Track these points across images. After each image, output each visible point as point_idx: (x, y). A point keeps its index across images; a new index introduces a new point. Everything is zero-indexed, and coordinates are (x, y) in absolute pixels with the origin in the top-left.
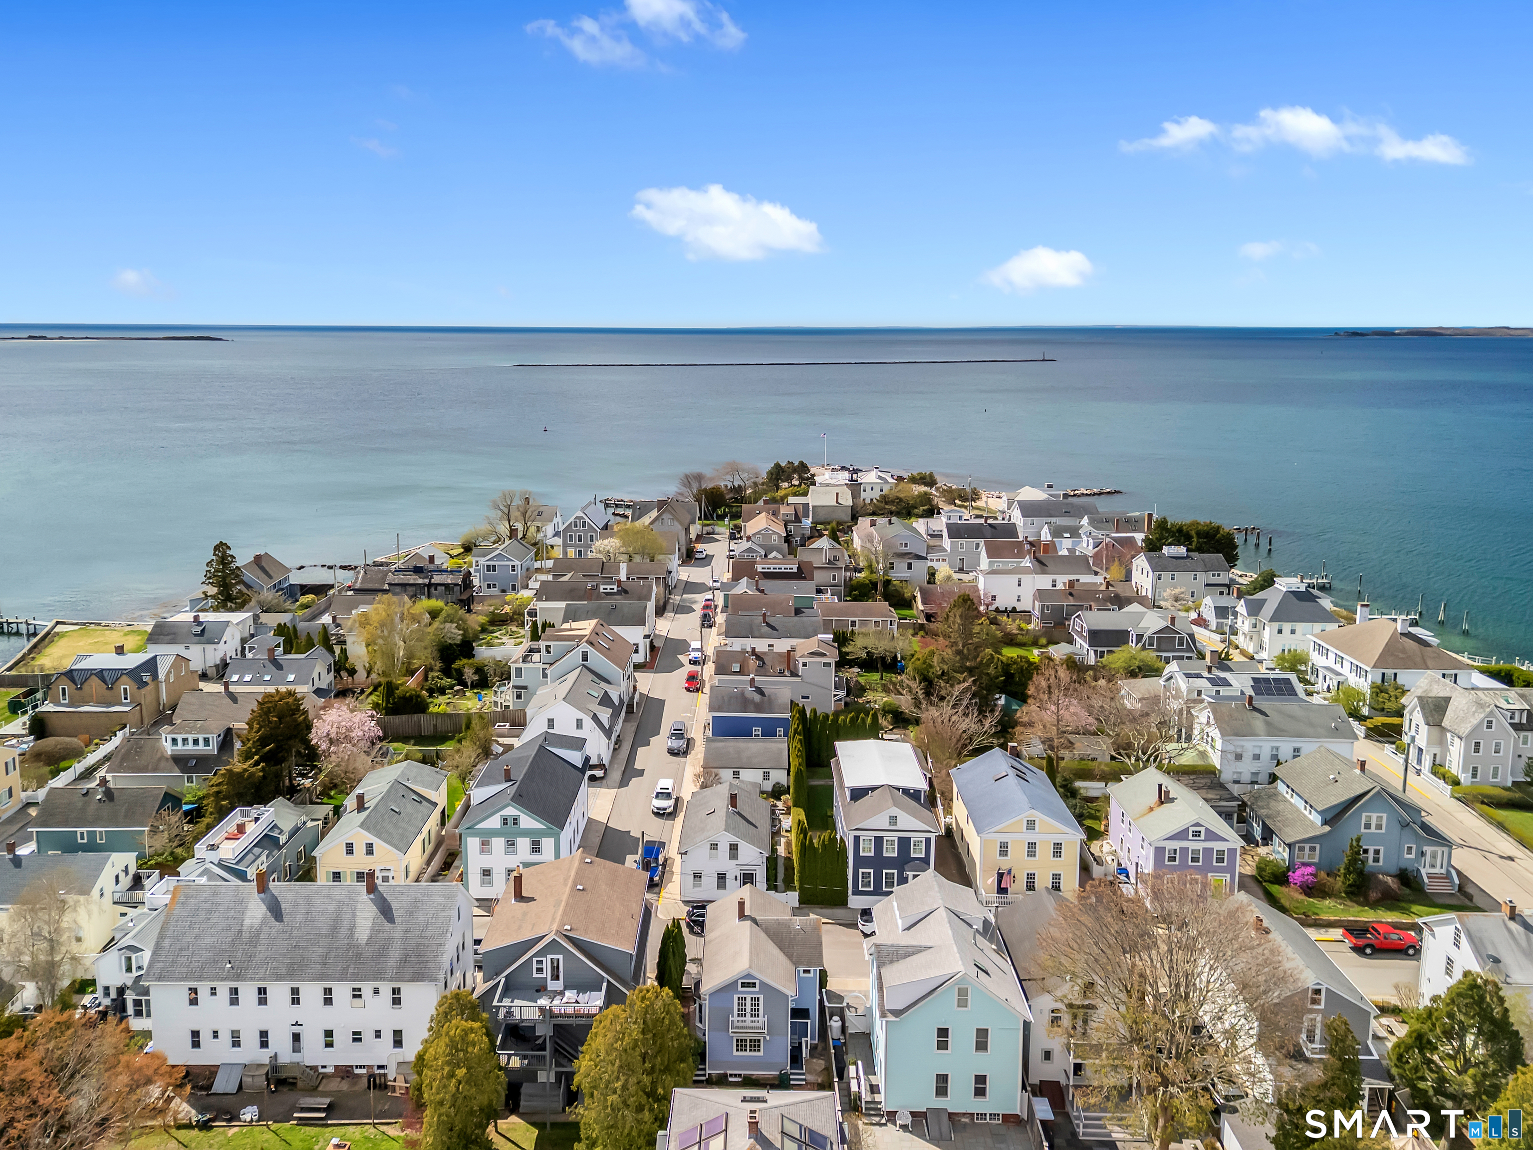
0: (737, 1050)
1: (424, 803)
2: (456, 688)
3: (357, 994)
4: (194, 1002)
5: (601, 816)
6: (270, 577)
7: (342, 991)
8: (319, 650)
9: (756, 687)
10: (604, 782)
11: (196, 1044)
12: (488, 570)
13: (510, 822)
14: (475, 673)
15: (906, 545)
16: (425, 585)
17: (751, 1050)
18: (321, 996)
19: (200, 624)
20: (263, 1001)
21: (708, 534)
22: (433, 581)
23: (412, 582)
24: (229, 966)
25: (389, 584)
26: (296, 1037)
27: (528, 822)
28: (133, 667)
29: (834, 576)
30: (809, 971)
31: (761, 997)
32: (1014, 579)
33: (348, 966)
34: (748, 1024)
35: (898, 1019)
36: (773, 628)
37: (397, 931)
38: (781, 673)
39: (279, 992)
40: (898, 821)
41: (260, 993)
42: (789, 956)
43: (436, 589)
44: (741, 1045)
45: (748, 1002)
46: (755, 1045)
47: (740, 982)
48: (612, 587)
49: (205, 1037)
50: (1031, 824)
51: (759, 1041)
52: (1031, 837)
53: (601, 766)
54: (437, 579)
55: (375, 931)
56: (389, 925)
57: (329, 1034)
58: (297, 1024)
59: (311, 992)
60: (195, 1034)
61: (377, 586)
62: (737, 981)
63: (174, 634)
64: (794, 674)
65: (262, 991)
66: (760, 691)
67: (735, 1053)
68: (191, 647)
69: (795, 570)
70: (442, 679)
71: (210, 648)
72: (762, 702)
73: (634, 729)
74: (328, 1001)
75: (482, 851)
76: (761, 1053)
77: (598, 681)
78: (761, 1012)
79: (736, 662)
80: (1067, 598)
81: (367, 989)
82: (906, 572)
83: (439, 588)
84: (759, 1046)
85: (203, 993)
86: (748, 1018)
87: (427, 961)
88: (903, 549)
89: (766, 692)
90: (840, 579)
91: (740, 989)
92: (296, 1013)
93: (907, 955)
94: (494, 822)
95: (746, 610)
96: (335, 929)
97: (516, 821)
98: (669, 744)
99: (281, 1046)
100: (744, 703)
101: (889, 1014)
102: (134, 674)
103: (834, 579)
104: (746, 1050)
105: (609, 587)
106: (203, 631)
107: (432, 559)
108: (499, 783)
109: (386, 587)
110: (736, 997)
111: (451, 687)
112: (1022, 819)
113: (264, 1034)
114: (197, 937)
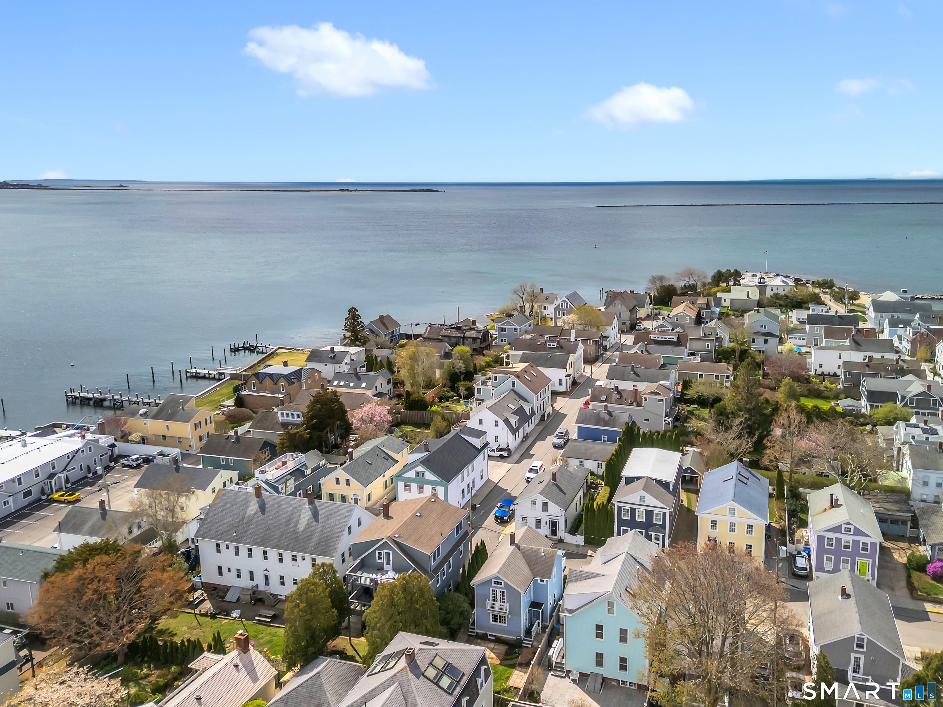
0: (493, 621)
1: (390, 460)
2: (455, 398)
3: (294, 559)
4: (219, 551)
5: (495, 479)
6: (387, 328)
7: (287, 555)
8: (385, 371)
9: (608, 411)
10: (508, 459)
11: (221, 574)
12: (502, 331)
13: (420, 475)
14: (465, 390)
15: (765, 327)
16: (461, 337)
17: (500, 622)
18: (277, 557)
19: (334, 352)
20: (250, 556)
21: (656, 315)
22: (466, 335)
23: (454, 335)
24: (235, 534)
25: (442, 336)
26: (267, 577)
27: (430, 476)
28: (287, 373)
29: (708, 345)
30: (543, 581)
31: (505, 591)
32: (837, 353)
33: (290, 543)
34: (498, 606)
35: (570, 615)
36: (637, 375)
37: (318, 527)
38: (631, 404)
39: (257, 551)
40: (645, 499)
41: (249, 551)
42: (532, 570)
43: (467, 340)
44: (495, 618)
45: (498, 593)
46: (503, 620)
47: (493, 580)
48: (554, 344)
49: (224, 570)
50: (732, 511)
51: (505, 617)
52: (733, 520)
53: (508, 450)
54: (468, 334)
55: (308, 525)
56: (316, 523)
57: (282, 578)
58: (266, 570)
59: (273, 554)
60: (220, 568)
61: (435, 336)
62: (491, 580)
63: (320, 357)
64: (639, 405)
65: (250, 550)
66: (610, 414)
67: (491, 622)
68: (328, 365)
69: (675, 340)
70: (449, 392)
71: (337, 366)
72: (610, 420)
73: (540, 430)
74: (281, 560)
75: (406, 490)
76: (506, 625)
77: (518, 399)
78: (506, 600)
79: (604, 395)
80: (864, 368)
81: (299, 556)
82: (763, 345)
83: (469, 339)
84: (505, 620)
85: (223, 547)
86: (498, 603)
87: (330, 546)
88: (763, 330)
89: (614, 414)
90: (712, 347)
91: (493, 584)
92: (266, 564)
93: (587, 578)
94: (411, 474)
95: (625, 363)
96: (288, 522)
97: (423, 474)
98: (553, 441)
99: (259, 580)
100: (598, 420)
101: (566, 611)
102: (287, 377)
103: (708, 347)
104: (497, 622)
105: (552, 344)
106: (334, 356)
107: (474, 323)
108: (422, 452)
109: (441, 337)
110: (491, 589)
111: (452, 397)
112: (726, 507)
113: (251, 573)
114: (223, 517)
